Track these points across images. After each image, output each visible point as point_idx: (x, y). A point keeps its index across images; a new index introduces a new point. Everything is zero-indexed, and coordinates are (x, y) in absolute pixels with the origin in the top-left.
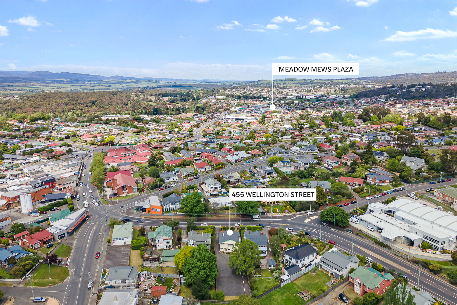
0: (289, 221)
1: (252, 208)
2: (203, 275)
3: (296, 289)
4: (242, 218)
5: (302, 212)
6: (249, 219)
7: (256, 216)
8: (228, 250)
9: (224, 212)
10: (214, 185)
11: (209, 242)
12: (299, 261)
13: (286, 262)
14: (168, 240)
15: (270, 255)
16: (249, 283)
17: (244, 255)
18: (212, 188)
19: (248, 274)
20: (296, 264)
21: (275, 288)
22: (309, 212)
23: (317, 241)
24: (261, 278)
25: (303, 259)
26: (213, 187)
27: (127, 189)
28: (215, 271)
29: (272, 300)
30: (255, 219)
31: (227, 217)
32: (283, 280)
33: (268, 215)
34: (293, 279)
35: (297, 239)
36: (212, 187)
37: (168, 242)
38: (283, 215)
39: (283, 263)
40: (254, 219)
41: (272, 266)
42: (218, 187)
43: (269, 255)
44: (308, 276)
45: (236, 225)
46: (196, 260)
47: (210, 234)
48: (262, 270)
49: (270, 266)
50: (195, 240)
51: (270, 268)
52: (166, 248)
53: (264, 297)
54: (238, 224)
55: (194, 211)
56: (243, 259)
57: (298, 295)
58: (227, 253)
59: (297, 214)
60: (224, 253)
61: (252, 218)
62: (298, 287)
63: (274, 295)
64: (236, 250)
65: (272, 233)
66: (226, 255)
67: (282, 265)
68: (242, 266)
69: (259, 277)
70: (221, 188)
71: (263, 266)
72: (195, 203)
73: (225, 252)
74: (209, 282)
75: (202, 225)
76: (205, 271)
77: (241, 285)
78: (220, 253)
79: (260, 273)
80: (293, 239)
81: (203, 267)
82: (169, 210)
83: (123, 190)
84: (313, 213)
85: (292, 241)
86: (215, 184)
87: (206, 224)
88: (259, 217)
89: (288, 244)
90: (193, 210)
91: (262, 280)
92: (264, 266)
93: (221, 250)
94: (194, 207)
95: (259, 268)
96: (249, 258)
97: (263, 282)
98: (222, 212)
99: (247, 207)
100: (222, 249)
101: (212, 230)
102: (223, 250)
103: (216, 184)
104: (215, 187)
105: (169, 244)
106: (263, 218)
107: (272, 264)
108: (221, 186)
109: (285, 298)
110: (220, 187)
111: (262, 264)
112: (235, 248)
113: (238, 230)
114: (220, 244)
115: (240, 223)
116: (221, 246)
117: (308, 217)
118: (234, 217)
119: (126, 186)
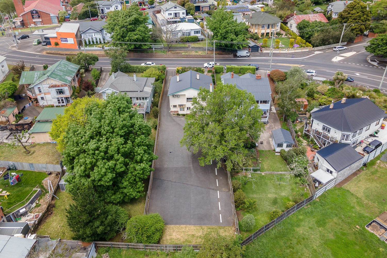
0: (303, 60)
1: (237, 34)
2: (105, 175)
3: (358, 208)
4: (218, 55)
5: (323, 47)
6: (231, 56)
7: (244, 53)
8: (186, 109)
9: (186, 46)
10: (173, 9)
11: (147, 93)
12: (351, 134)
13: (314, 136)
14: (59, 86)
15: (275, 121)
16: (231, 187)
17: (219, 122)
18: (171, 14)
19: (229, 166)
20: (344, 141)
21: (298, 204)
22: (338, 46)
23: (374, 94)
24: (259, 172)
25: (358, 132)
26: (172, 12)
27: (39, 17)
28: (141, 161)
29: (295, 241)
30: (241, 57)
31: (191, 54)
32: (320, 183)
33: (265, 52)
34: (340, 179)
35: (329, 90)
36: (170, 12)
37: (61, 92)
38: (289, 52)
39: (307, 136)
40: (239, 57)
41: (285, 145)
42: (181, 12)
43: (272, 120)
44: (377, 171)
45: (206, 65)
46: (88, 133)
47: (154, 79)
48: (260, 153)
49: (280, 145)
50: (117, 89)
51: (278, 149)
52: (57, 104)
53: (273, 232)
54: (211, 63)
55: (127, 38)
56: (218, 130)
57: (369, 229)
58: (184, 115)
59: (315, 51)
60: (178, 115)
61: (235, 56)
62: (360, 202)
63: (298, 226)
64: (202, 109)
65: (275, 79)
66: (183, 119)
67: (305, 143)
68: (216, 147)
69: (255, 170)
70: (185, 15)
71: (262, 143)
72: (130, 24)
73: (181, 112)
74: (125, 191)
75: (143, 65)
76: (111, 163)
77: (211, 191)
78: (170, 115)
79: (256, 162)
80: (319, 88)
81: (106, 153)
82: (92, 43)
83: (33, 18)
84: (345, 47)
85: (318, 92)
86: (175, 8)
87: (150, 63)
88: (248, 54)
89: (310, 99)
90: (125, 37)
91: (262, 177)
92: (265, 143)
93: (172, 109)
94: (128, 32)
95: (253, 150)
96: (233, 128)
97: (266, 184)
98: (182, 45)
99: (227, 32)
100: (175, 106)
101: (158, 72)
102: (178, 109)
103: (178, 9)
104: (176, 14)
105: (62, 96)
106: (255, 56)
107: (285, 142)
108: (185, 11)
109: (331, 237)
110: (183, 13)
111: (260, 140)
112: (197, 103)
113: (210, 74)
114: (171, 98)
115: (213, 63)
116: (173, 102)
117: (338, 55)
118: (204, 54)
119: (37, 12)
